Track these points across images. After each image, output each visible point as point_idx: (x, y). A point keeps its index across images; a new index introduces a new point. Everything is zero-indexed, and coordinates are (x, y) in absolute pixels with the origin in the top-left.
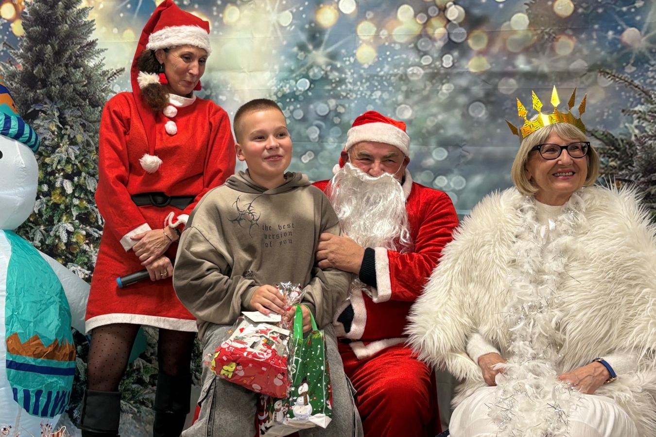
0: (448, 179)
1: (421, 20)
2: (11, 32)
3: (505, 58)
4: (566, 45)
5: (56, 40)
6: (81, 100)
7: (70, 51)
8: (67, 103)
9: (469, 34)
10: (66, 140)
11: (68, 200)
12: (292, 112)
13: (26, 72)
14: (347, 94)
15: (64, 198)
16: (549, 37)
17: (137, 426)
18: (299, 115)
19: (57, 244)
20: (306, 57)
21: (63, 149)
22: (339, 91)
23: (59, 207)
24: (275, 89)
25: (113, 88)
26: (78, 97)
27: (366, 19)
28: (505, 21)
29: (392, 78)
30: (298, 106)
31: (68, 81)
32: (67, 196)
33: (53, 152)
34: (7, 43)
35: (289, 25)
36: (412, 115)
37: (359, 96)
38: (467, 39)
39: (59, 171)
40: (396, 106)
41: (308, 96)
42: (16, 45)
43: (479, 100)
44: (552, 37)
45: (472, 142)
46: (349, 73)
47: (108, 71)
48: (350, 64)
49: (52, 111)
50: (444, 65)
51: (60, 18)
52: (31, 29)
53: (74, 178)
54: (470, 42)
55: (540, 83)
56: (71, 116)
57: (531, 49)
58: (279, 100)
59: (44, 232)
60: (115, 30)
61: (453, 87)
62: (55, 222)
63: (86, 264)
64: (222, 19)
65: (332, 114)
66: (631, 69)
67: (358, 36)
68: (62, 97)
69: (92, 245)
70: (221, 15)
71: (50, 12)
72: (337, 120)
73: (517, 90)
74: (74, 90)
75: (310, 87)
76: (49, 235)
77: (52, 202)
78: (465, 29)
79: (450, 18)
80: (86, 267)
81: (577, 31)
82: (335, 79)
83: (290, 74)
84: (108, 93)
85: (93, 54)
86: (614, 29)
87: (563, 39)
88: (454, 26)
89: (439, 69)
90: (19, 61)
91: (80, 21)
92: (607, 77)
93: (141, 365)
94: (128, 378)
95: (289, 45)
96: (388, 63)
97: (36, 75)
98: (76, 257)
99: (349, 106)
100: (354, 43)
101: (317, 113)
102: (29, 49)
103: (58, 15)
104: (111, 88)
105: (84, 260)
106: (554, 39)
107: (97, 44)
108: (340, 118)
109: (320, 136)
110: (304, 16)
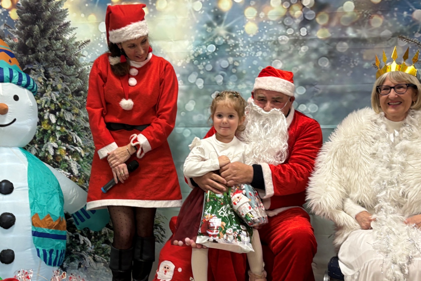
0: (307, 106)
1: (286, 6)
2: (10, 18)
3: (340, 29)
4: (378, 21)
5: (42, 22)
6: (61, 61)
7: (52, 29)
8: (50, 64)
9: (317, 14)
10: (49, 88)
11: (53, 127)
12: (204, 66)
13: (21, 44)
14: (240, 54)
15: (50, 126)
16: (367, 16)
17: (107, 270)
18: (209, 67)
19: (47, 156)
20: (212, 30)
21: (48, 94)
22: (235, 52)
23: (47, 132)
24: (192, 52)
25: (83, 53)
26: (58, 59)
27: (250, 6)
28: (340, 6)
29: (269, 43)
30: (209, 62)
31: (51, 49)
32: (52, 124)
33: (42, 96)
34: (7, 24)
35: (200, 11)
36: (282, 66)
37: (247, 55)
38: (315, 18)
39: (46, 109)
40: (272, 61)
41: (215, 55)
42: (13, 26)
43: (325, 56)
44: (369, 16)
45: (321, 83)
46: (241, 41)
47: (79, 42)
48: (242, 34)
49: (39, 69)
50: (302, 34)
51: (44, 8)
52: (23, 15)
53: (56, 113)
54: (318, 20)
55: (362, 45)
56: (53, 72)
57: (356, 24)
58: (196, 58)
59: (38, 149)
60: (83, 15)
61: (307, 48)
62: (45, 142)
63: (67, 168)
64: (155, 7)
65: (231, 67)
66: (418, 35)
67: (245, 16)
68: (46, 59)
69: (70, 156)
70: (154, 4)
71: (37, 3)
72: (234, 71)
73: (349, 49)
74: (56, 55)
75: (216, 50)
76: (41, 151)
77: (42, 129)
78: (315, 11)
79: (305, 5)
80: (67, 170)
81: (384, 12)
82: (232, 44)
83: (202, 42)
84: (80, 56)
85: (68, 31)
86: (407, 10)
87: (376, 17)
88: (307, 10)
89: (298, 37)
90: (15, 36)
91: (58, 9)
92: (404, 40)
93: (107, 232)
94: (99, 240)
95: (201, 23)
96: (266, 33)
97: (28, 45)
98: (60, 164)
99: (242, 62)
100: (243, 21)
101: (221, 67)
102: (22, 28)
103: (43, 6)
104: (81, 53)
105: (66, 166)
106: (370, 17)
107: (70, 24)
108: (236, 69)
109: (224, 81)
110: (210, 4)
